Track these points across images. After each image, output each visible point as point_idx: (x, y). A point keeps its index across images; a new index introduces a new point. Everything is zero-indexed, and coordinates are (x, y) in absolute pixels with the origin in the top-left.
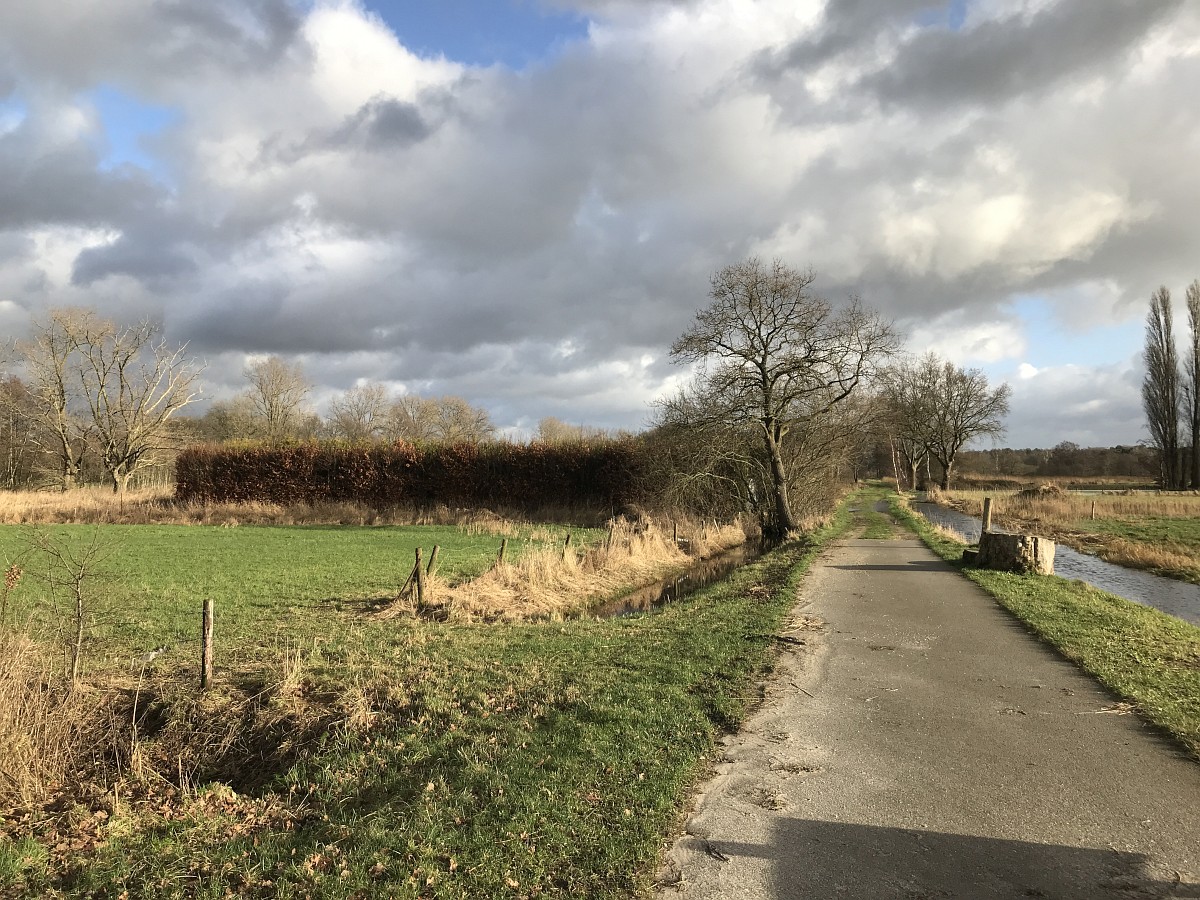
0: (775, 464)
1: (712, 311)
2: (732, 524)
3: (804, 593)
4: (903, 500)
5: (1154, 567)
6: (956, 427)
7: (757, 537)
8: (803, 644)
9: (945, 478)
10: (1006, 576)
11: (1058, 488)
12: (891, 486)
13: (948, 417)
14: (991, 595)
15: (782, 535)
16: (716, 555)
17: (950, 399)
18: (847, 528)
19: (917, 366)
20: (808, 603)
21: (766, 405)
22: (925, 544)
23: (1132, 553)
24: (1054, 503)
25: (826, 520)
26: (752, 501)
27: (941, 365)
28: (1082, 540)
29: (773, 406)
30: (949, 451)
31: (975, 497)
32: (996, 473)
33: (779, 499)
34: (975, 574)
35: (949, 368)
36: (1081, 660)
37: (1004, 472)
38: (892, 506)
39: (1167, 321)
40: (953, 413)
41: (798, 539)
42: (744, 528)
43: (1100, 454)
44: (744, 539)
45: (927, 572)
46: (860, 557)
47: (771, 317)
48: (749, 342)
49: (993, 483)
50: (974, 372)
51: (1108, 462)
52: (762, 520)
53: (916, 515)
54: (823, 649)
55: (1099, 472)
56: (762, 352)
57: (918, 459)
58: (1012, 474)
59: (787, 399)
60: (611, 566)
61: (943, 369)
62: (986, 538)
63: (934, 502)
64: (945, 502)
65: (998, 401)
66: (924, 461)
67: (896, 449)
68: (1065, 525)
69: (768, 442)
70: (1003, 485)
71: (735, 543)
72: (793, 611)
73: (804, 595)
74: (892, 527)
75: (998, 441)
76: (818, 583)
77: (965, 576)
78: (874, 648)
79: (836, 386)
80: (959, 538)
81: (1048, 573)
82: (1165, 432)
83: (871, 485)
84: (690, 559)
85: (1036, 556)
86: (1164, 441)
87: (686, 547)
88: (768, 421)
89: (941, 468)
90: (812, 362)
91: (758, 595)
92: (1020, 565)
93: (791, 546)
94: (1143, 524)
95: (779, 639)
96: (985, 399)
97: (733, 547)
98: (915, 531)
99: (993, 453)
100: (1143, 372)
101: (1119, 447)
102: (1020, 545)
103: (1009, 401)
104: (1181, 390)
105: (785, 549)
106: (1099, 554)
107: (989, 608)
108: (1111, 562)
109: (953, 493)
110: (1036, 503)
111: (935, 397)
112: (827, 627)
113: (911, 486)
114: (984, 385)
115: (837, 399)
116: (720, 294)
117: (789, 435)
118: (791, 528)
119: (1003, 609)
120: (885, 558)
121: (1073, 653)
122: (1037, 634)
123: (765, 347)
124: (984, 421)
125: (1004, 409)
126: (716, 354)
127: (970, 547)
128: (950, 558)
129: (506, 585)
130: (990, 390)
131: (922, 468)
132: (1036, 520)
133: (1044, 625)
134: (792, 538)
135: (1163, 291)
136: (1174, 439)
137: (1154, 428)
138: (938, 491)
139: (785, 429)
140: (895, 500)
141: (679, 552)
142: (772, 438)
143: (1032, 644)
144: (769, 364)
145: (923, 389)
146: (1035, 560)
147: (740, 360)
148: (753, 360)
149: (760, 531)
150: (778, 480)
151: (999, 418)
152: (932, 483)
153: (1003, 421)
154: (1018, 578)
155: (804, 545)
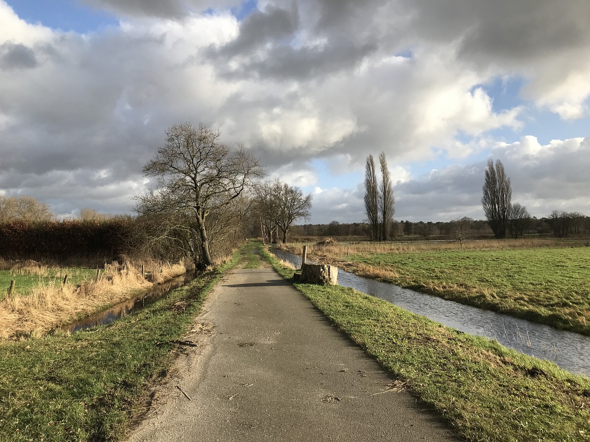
0: (202, 231)
1: (167, 149)
2: (178, 264)
3: (206, 305)
4: (266, 249)
5: (379, 277)
6: (289, 213)
7: (192, 270)
8: (195, 346)
9: (285, 237)
10: (315, 287)
11: (333, 241)
12: (261, 241)
13: (286, 209)
14: (309, 299)
15: (204, 268)
16: (167, 281)
17: (287, 200)
18: (238, 263)
19: (272, 185)
20: (207, 312)
21: (196, 200)
22: (275, 270)
23: (369, 271)
24: (332, 248)
25: (227, 259)
26: (191, 251)
27: (283, 185)
28: (346, 265)
29: (200, 200)
30: (286, 225)
31: (298, 246)
32: (306, 235)
33: (204, 249)
34: (300, 286)
35: (286, 186)
36: (364, 344)
37: (309, 234)
38: (261, 251)
39: (373, 168)
40: (288, 207)
41: (212, 270)
42: (185, 265)
43: (347, 226)
44: (185, 271)
45: (276, 287)
46: (241, 279)
47: (198, 154)
48: (187, 166)
49: (305, 239)
50: (297, 188)
51: (351, 230)
52: (196, 260)
53: (271, 255)
54: (209, 348)
55: (347, 234)
56: (195, 172)
57: (273, 229)
58: (312, 235)
59: (208, 197)
60: (97, 292)
61: (283, 187)
62: (304, 267)
63: (280, 249)
64: (285, 248)
65: (307, 201)
66: (275, 230)
67: (263, 224)
68: (338, 258)
69: (198, 219)
70: (309, 240)
71: (179, 274)
72: (197, 318)
73: (206, 306)
74: (260, 261)
75: (307, 220)
76: (216, 298)
77: (295, 288)
78: (241, 345)
79: (232, 191)
80: (291, 267)
81: (335, 284)
82: (373, 217)
83: (252, 241)
84: (151, 284)
85: (329, 275)
86: (373, 220)
87: (149, 278)
88: (198, 208)
89: (283, 233)
90: (220, 178)
91: (179, 308)
92: (322, 280)
93: (207, 274)
94: (369, 256)
95: (181, 343)
96: (302, 201)
97: (178, 276)
98: (271, 263)
99: (305, 226)
100: (364, 191)
101: (354, 224)
102: (322, 270)
103: (312, 202)
104: (379, 199)
105: (204, 276)
106: (354, 272)
107: (309, 308)
108: (360, 276)
109: (288, 244)
110: (324, 248)
111: (280, 200)
112: (214, 330)
113: (270, 242)
114: (301, 195)
115: (233, 198)
116: (172, 140)
117: (209, 215)
118: (209, 264)
119: (316, 308)
120: (255, 279)
121: (359, 340)
122: (336, 326)
123: (196, 169)
124: (301, 211)
125: (309, 205)
126: (170, 172)
127: (297, 271)
128: (287, 277)
129: (13, 311)
130: (303, 198)
131: (275, 233)
132: (325, 256)
133: (339, 319)
134: (209, 270)
135: (371, 156)
136: (376, 220)
137: (369, 215)
138: (282, 244)
139: (207, 212)
140: (262, 248)
141: (145, 281)
142: (200, 217)
143: (334, 334)
144: (198, 179)
145: (275, 196)
146: (329, 277)
147: (182, 176)
148: (189, 175)
149: (194, 266)
150: (203, 239)
151: (307, 209)
152: (279, 240)
153: (310, 211)
154: (321, 288)
155: (214, 274)
